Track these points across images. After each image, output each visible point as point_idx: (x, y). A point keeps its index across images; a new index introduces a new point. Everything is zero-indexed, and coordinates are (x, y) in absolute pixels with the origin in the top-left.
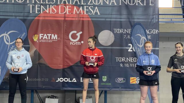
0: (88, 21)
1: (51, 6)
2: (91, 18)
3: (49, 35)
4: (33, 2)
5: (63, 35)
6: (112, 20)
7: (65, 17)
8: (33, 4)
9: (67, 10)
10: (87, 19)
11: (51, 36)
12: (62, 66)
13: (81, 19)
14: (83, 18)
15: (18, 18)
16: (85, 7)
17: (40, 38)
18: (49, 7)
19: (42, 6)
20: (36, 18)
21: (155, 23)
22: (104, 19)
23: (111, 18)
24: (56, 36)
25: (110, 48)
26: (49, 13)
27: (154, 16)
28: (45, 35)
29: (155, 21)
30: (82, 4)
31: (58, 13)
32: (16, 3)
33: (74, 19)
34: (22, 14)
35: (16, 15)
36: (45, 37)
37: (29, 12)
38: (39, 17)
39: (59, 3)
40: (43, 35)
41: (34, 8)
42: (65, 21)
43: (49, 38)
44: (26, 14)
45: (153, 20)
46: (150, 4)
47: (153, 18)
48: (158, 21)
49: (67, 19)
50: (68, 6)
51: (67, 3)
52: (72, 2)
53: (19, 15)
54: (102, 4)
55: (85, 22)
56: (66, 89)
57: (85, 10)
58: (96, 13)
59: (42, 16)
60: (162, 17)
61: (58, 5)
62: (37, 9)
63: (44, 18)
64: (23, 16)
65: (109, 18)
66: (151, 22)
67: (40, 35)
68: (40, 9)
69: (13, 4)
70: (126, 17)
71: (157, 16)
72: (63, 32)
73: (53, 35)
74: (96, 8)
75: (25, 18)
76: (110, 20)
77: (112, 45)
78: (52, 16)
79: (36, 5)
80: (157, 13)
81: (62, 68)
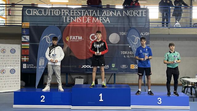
0: (102, 27)
1: (77, 17)
2: (104, 25)
3: (76, 37)
4: (66, 15)
5: (85, 36)
6: (118, 26)
7: (87, 25)
8: (66, 16)
9: (88, 20)
10: (102, 26)
11: (78, 38)
12: (85, 57)
13: (98, 26)
14: (99, 25)
15: (56, 25)
16: (100, 17)
17: (71, 39)
18: (76, 18)
19: (71, 18)
20: (68, 25)
21: (147, 28)
22: (113, 26)
23: (117, 25)
24: (81, 37)
25: (117, 45)
26: (76, 22)
27: (147, 23)
28: (74, 37)
29: (147, 26)
30: (98, 15)
31: (82, 22)
32: (54, 16)
33: (93, 26)
34: (58, 23)
35: (54, 23)
36: (74, 38)
37: (63, 22)
38: (70, 24)
39: (83, 15)
40: (72, 36)
41: (66, 18)
42: (87, 27)
43: (77, 39)
44: (61, 23)
45: (145, 26)
46: (144, 16)
47: (146, 25)
48: (149, 27)
49: (88, 26)
50: (88, 17)
51: (88, 15)
52: (92, 15)
53: (57, 23)
54: (111, 16)
55: (100, 28)
56: (88, 72)
57: (100, 20)
58: (108, 22)
59: (71, 24)
60: (151, 24)
61: (82, 17)
62: (68, 19)
63: (73, 26)
64: (60, 24)
65: (116, 25)
66: (144, 27)
67: (71, 37)
68: (71, 19)
69: (53, 16)
70: (128, 24)
71: (148, 23)
72: (85, 35)
73: (79, 37)
74: (108, 18)
75: (61, 25)
76: (116, 26)
77: (118, 43)
78: (78, 24)
79: (68, 17)
80: (148, 21)
81: (85, 59)
